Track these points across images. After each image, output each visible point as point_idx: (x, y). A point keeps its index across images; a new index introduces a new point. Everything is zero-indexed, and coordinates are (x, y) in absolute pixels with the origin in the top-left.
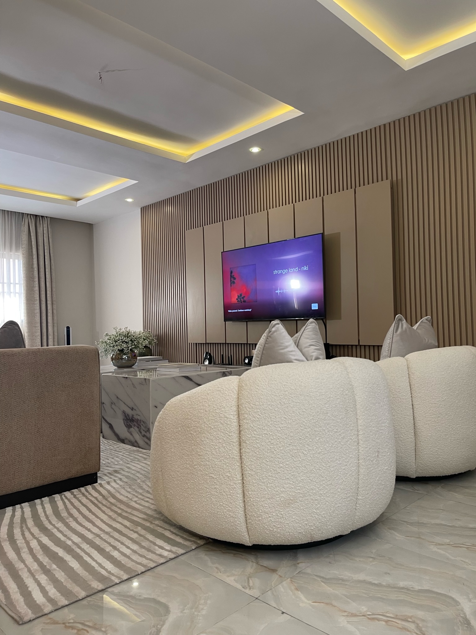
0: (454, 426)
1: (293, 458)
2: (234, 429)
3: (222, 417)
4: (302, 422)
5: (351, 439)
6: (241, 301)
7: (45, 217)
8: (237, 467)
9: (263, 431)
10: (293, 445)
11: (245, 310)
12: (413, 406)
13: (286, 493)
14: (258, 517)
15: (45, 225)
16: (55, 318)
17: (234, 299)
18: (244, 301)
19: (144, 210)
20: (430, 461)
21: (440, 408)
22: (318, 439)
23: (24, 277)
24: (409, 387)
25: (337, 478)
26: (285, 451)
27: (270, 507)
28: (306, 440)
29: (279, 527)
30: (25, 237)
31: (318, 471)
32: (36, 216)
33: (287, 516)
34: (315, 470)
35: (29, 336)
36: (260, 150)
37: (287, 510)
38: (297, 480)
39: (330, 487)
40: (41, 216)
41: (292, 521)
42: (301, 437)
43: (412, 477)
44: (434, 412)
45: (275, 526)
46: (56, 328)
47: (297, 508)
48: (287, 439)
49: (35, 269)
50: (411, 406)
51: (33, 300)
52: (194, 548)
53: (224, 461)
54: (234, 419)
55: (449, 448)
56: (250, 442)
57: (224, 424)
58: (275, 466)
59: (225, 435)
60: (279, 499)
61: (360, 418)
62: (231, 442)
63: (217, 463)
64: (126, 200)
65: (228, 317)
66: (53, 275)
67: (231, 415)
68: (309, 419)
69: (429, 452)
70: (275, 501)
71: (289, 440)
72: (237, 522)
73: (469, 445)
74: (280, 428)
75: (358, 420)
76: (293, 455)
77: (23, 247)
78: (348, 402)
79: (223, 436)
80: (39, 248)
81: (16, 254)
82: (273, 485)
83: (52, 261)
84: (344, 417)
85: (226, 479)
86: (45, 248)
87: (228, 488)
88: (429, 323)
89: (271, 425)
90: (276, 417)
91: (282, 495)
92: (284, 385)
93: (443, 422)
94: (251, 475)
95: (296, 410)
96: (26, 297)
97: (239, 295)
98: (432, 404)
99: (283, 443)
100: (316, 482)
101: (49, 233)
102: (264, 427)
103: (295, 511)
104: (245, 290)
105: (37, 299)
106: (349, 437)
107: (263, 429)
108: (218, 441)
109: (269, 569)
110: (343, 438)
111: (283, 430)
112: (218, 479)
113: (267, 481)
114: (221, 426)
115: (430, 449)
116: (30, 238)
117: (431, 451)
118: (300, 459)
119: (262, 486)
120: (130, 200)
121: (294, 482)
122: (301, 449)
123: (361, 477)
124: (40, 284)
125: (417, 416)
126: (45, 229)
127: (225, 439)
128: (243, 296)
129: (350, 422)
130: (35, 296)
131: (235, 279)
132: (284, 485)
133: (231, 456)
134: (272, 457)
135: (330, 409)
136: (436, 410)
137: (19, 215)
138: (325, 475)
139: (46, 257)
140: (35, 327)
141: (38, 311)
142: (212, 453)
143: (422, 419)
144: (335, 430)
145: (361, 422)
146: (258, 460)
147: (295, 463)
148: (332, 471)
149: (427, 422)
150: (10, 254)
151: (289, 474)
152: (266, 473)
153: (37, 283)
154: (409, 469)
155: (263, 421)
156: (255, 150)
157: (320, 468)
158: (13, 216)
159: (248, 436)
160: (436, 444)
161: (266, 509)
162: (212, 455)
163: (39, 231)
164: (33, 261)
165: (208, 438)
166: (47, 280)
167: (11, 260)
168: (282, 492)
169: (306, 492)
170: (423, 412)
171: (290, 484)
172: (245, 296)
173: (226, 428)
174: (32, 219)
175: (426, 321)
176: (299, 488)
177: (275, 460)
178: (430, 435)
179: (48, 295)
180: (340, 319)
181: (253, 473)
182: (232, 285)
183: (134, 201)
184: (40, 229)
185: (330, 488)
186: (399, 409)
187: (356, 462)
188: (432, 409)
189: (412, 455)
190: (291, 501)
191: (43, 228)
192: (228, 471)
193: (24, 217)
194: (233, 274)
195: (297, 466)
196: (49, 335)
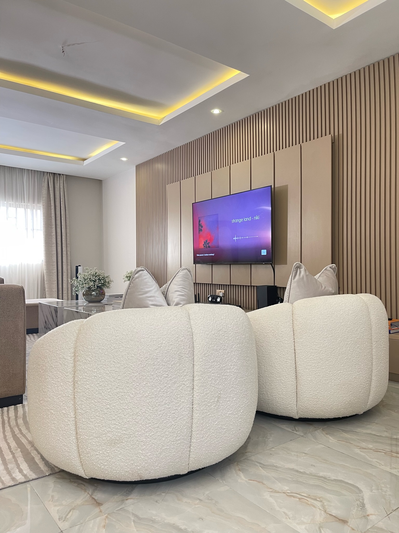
0: (335, 372)
1: (120, 400)
2: (70, 370)
3: (61, 358)
4: (130, 366)
5: (184, 384)
6: (206, 246)
7: (62, 175)
8: (71, 405)
9: (93, 373)
10: (120, 388)
11: (209, 255)
12: (295, 351)
13: (113, 433)
14: (88, 454)
15: (62, 182)
16: (69, 258)
17: (201, 246)
18: (209, 247)
19: (138, 167)
20: (309, 404)
21: (320, 354)
22: (145, 383)
23: (43, 224)
24: (292, 333)
25: (165, 422)
26: (112, 394)
27: (97, 445)
28: (134, 383)
29: (106, 465)
30: (44, 191)
31: (144, 414)
32: (54, 174)
33: (113, 455)
34: (141, 413)
35: (47, 272)
36: (221, 111)
37: (113, 449)
38: (123, 422)
39: (157, 429)
40: (58, 174)
41: (118, 460)
42: (128, 381)
43: (295, 418)
44: (314, 357)
45: (102, 463)
46: (69, 267)
47: (123, 448)
48: (115, 382)
49: (53, 218)
50: (293, 351)
51: (51, 243)
52: (47, 475)
53: (61, 399)
54: (71, 361)
55: (329, 393)
56: (81, 383)
57: (62, 364)
58: (102, 407)
59: (62, 374)
60: (105, 438)
61: (197, 364)
62: (67, 381)
63: (55, 400)
64: (121, 159)
65: (197, 261)
66: (68, 222)
67: (69, 356)
68: (137, 364)
69: (308, 395)
70: (101, 440)
71: (117, 383)
72: (72, 456)
73: (351, 391)
74: (109, 371)
75: (195, 366)
76: (120, 398)
77: (43, 199)
78: (184, 348)
79: (61, 376)
80: (56, 200)
81: (38, 205)
82: (100, 425)
83: (67, 211)
84: (177, 363)
85: (62, 416)
86: (61, 200)
87: (63, 424)
88: (332, 270)
89: (100, 368)
90: (105, 361)
91: (108, 435)
92: (117, 331)
93: (324, 367)
94: (81, 414)
95: (125, 355)
96: (45, 241)
97: (205, 241)
98: (313, 350)
99: (110, 386)
100: (142, 425)
101: (65, 188)
102: (94, 369)
103: (121, 450)
104: (209, 237)
105: (54, 242)
106: (181, 383)
107: (93, 372)
108: (57, 380)
109: (97, 502)
110: (175, 383)
111: (111, 374)
112: (56, 415)
113: (95, 420)
114: (60, 366)
115: (310, 392)
116: (49, 193)
117: (311, 395)
118: (126, 402)
119: (91, 425)
120: (124, 159)
121: (120, 423)
122: (128, 392)
123: (195, 421)
124: (57, 230)
125: (298, 361)
126: (62, 184)
127: (62, 378)
128: (208, 242)
129: (184, 367)
130: (52, 240)
131: (202, 227)
132: (111, 426)
133: (67, 395)
134: (100, 399)
135: (161, 355)
136: (317, 356)
137: (41, 173)
138: (152, 418)
139: (62, 208)
140: (53, 265)
141: (55, 252)
142: (52, 390)
143: (303, 364)
144: (165, 375)
145: (197, 368)
146: (88, 400)
147: (121, 405)
148: (159, 415)
149: (307, 367)
150: (33, 206)
151: (116, 415)
152: (94, 413)
153: (54, 229)
154: (290, 410)
155: (93, 364)
156: (216, 111)
157: (147, 411)
158: (36, 173)
159: (80, 377)
160: (316, 388)
161: (94, 447)
162: (52, 392)
163: (56, 186)
164: (51, 211)
165: (50, 377)
166: (62, 227)
167: (34, 210)
168: (109, 432)
169: (132, 433)
170: (304, 356)
171: (117, 425)
172: (209, 242)
173: (64, 369)
174: (51, 177)
175: (330, 269)
176: (125, 429)
177: (102, 401)
178: (310, 379)
179: (63, 240)
180: (286, 263)
181: (83, 412)
182: (200, 232)
183: (128, 160)
184: (57, 185)
185: (157, 431)
186: (281, 352)
187: (188, 407)
188: (312, 355)
189: (293, 397)
190: (116, 441)
191: (60, 184)
192: (64, 409)
193: (45, 175)
194: (201, 223)
195: (123, 408)
196: (63, 272)
